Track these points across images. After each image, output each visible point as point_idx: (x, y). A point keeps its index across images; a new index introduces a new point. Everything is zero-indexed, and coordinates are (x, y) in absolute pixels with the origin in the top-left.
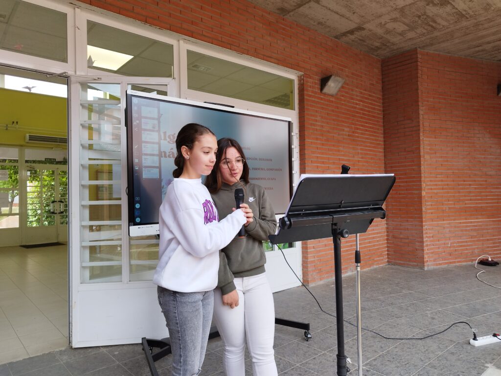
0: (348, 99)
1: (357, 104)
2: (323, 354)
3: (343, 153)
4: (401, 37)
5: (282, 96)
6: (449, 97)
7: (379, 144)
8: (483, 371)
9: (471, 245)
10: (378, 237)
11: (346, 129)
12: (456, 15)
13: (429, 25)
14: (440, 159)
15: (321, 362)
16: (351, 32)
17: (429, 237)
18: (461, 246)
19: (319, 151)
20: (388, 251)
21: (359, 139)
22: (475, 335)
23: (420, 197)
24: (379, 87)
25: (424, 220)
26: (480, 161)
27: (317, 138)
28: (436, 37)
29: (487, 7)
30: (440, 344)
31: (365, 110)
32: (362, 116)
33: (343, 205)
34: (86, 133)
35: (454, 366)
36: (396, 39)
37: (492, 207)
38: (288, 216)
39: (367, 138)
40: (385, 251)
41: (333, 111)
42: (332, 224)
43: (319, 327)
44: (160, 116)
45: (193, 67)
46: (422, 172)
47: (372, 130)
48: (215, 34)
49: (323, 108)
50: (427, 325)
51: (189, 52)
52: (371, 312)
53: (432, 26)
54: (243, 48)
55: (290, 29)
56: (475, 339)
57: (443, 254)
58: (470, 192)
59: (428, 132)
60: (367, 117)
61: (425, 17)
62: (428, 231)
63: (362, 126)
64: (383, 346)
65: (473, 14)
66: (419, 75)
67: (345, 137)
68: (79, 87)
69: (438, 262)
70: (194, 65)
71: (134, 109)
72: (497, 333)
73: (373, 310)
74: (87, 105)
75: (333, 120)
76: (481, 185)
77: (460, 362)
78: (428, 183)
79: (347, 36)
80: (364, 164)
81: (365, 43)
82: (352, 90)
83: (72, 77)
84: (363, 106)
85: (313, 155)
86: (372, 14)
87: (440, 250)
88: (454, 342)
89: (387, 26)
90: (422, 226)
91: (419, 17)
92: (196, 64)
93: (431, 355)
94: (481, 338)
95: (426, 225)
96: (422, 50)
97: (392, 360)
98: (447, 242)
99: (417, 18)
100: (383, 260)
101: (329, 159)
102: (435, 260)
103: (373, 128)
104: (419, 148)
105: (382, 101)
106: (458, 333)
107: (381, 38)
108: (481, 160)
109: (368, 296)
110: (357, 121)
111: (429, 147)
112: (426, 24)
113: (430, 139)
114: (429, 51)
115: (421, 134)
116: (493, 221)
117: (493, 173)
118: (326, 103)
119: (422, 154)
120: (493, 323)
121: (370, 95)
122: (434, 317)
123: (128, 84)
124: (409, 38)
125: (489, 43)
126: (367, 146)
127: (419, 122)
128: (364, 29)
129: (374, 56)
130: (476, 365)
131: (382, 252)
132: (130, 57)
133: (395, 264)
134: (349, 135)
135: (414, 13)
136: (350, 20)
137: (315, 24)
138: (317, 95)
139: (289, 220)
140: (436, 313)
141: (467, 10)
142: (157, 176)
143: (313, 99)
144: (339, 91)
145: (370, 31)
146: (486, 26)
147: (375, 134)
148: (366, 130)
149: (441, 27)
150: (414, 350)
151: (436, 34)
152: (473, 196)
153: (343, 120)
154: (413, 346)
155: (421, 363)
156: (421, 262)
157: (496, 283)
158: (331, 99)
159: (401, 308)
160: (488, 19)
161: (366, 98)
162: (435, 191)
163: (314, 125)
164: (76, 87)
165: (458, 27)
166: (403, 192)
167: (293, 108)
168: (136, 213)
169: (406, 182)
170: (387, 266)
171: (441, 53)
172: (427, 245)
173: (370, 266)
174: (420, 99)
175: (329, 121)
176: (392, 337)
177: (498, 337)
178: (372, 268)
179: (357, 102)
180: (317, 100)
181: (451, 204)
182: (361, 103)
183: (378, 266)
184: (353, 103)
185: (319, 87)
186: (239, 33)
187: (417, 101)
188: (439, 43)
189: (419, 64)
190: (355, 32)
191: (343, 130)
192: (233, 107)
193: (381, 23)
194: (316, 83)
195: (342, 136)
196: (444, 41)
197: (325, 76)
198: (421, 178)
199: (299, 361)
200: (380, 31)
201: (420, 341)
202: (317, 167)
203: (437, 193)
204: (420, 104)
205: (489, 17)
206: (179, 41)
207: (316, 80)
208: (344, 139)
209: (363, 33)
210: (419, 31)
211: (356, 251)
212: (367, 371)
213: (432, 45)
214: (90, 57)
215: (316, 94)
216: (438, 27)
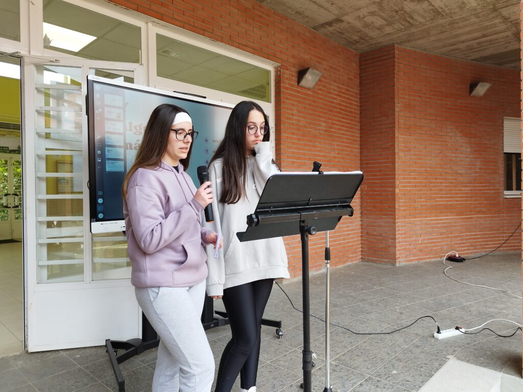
0: (325, 93)
1: (334, 98)
2: (294, 351)
3: (319, 149)
4: (379, 32)
5: (259, 87)
6: (424, 95)
7: (356, 140)
8: (445, 362)
9: (441, 242)
10: (353, 234)
11: (323, 124)
12: (433, 12)
13: (407, 21)
14: (413, 157)
15: (291, 359)
16: (330, 24)
17: (401, 234)
18: (432, 243)
19: (296, 146)
20: (362, 247)
21: (336, 135)
22: (438, 328)
23: (394, 194)
24: (357, 82)
25: (397, 217)
26: (451, 160)
27: (293, 133)
28: (413, 33)
29: (462, 6)
30: (407, 338)
31: (342, 105)
32: (338, 110)
33: (311, 202)
34: (42, 120)
35: (418, 358)
36: (373, 34)
37: (461, 204)
38: (256, 213)
39: (344, 134)
40: (359, 248)
41: (310, 105)
42: (300, 221)
43: (291, 324)
44: (125, 104)
45: (163, 52)
46: (397, 169)
47: (349, 126)
48: (186, 17)
49: (300, 102)
50: (395, 320)
51: (159, 36)
52: (343, 309)
53: (409, 22)
54: (216, 35)
55: (267, 17)
56: (438, 332)
57: (414, 250)
58: (441, 190)
59: (403, 129)
60: (344, 112)
61: (402, 12)
62: (400, 228)
63: (339, 121)
64: (352, 341)
65: (449, 12)
66: (396, 71)
67: (321, 132)
68: (34, 68)
69: (409, 259)
70: (163, 50)
71: (97, 96)
72: (459, 326)
73: (345, 307)
74: (43, 90)
75: (310, 114)
76: (451, 183)
77: (424, 354)
78: (402, 181)
79: (325, 27)
80: (340, 160)
81: (343, 36)
82: (330, 84)
83: (25, 57)
84: (340, 100)
85: (289, 150)
86: (351, 7)
87: (411, 247)
88: (420, 336)
89: (366, 19)
90: (395, 223)
91: (397, 12)
92: (166, 49)
93: (397, 349)
94: (445, 331)
95: (399, 222)
96: (399, 46)
97: (360, 354)
98: (419, 238)
99: (395, 13)
100: (356, 257)
101: (304, 154)
102: (406, 257)
103: (349, 124)
104: (393, 146)
105: (359, 96)
106: (423, 327)
107: (359, 32)
108: (453, 159)
109: (340, 292)
110: (334, 116)
111: (403, 145)
112: (404, 19)
113: (405, 137)
114: (406, 47)
115: (396, 131)
116: (461, 218)
117: (463, 171)
118: (303, 96)
119: (396, 151)
120: (457, 317)
121: (348, 90)
122: (402, 312)
123: (90, 68)
124: (387, 32)
125: (463, 42)
126: (343, 142)
127: (394, 119)
128: (342, 21)
129: (352, 50)
130: (439, 357)
131: (357, 248)
132: (93, 38)
133: (368, 261)
134: (325, 131)
135: (391, 7)
136: (329, 11)
137: (293, 12)
138: (293, 88)
139: (257, 217)
140: (404, 308)
141: (443, 7)
142: (123, 170)
143: (290, 92)
144: (317, 84)
145: (349, 23)
146: (461, 24)
147: (352, 130)
148: (343, 126)
149: (418, 23)
150: (382, 344)
151: (413, 30)
152: (444, 194)
153: (321, 114)
154: (381, 340)
155: (388, 356)
156: (393, 259)
157: (462, 278)
158: (308, 93)
159: (372, 304)
160: (463, 18)
161: (343, 93)
162: (408, 189)
163: (291, 119)
164: (30, 70)
165: (434, 25)
166: (377, 189)
167: (269, 101)
168: (99, 208)
169: (381, 179)
170: (361, 263)
171: (418, 50)
172: (399, 242)
173: (344, 263)
174: (396, 96)
175: (305, 115)
176: (362, 332)
177: (460, 330)
178: (346, 265)
179: (335, 96)
180: (293, 93)
181: (423, 202)
182: (338, 97)
183: (351, 263)
184: (331, 98)
185: (296, 79)
186: (213, 18)
187: (393, 98)
188: (416, 40)
189: (396, 59)
190: (334, 24)
191: (320, 125)
192: (205, 98)
193: (360, 16)
194: (293, 76)
195: (318, 131)
196: (420, 38)
197: (302, 69)
198: (395, 175)
199: (270, 358)
200: (358, 25)
201: (388, 336)
202: (293, 163)
203: (410, 191)
204: (396, 100)
205: (463, 16)
206: (147, 23)
207: (293, 72)
208: (320, 134)
209: (343, 25)
210: (397, 26)
211: (326, 248)
212: (336, 366)
213: (409, 41)
214: (46, 35)
215: (293, 86)
216: (415, 23)
